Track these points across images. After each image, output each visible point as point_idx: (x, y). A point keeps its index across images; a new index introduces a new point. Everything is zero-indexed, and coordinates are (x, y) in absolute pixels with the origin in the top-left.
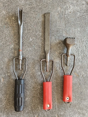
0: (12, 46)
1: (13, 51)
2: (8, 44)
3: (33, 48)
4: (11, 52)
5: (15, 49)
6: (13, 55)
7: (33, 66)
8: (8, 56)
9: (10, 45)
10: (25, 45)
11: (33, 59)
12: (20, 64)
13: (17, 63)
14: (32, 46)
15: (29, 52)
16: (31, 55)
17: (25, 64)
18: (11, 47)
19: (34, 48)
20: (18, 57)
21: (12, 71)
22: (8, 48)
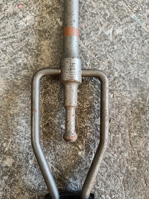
0: (28, 18)
1: (32, 40)
2: (10, 10)
3: (133, 27)
4: (23, 44)
5: (42, 34)
6: (30, 61)
7: (138, 118)
8: (8, 67)
9: (21, 15)
10: (93, 15)
11: (136, 81)
12: (67, 108)
13: (52, 100)
14: (128, 19)
15: (112, 43)
16: (124, 63)
17: (92, 107)
18: (21, 23)
19: (139, 29)
20: (61, 66)
21: (26, 143)
22: (10, 28)
